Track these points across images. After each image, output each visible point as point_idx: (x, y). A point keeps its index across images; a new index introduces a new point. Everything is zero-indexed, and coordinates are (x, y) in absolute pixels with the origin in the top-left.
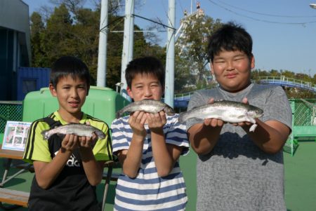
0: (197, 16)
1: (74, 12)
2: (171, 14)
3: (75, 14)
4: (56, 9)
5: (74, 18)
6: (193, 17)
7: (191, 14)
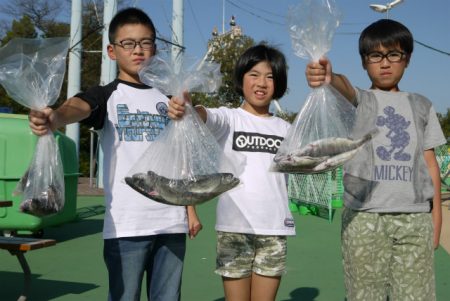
0: (232, 37)
1: (40, 27)
2: (177, 26)
3: (43, 30)
4: (15, 23)
5: (43, 36)
6: (227, 38)
7: (223, 32)
